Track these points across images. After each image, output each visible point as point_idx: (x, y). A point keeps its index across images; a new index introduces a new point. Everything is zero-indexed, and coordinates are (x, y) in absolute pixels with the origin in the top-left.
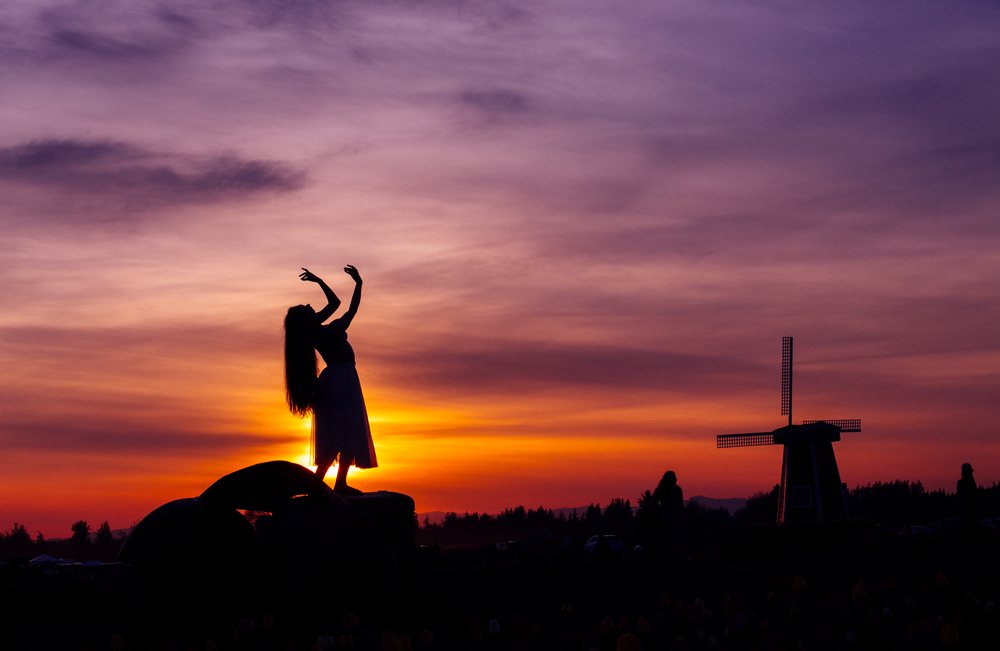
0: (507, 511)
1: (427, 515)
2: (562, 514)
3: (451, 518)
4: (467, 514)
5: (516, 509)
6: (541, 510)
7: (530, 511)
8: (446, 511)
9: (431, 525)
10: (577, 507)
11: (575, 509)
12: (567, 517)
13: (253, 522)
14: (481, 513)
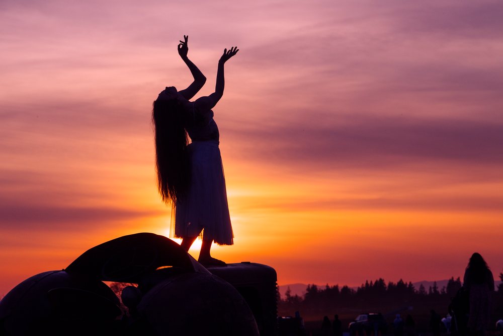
0: (367, 284)
1: (289, 287)
2: (422, 287)
3: (312, 290)
4: (327, 286)
5: (376, 282)
6: (401, 283)
7: (391, 284)
8: (307, 284)
9: (292, 298)
10: (437, 281)
11: (435, 282)
12: (427, 290)
13: (119, 294)
14: (341, 286)
